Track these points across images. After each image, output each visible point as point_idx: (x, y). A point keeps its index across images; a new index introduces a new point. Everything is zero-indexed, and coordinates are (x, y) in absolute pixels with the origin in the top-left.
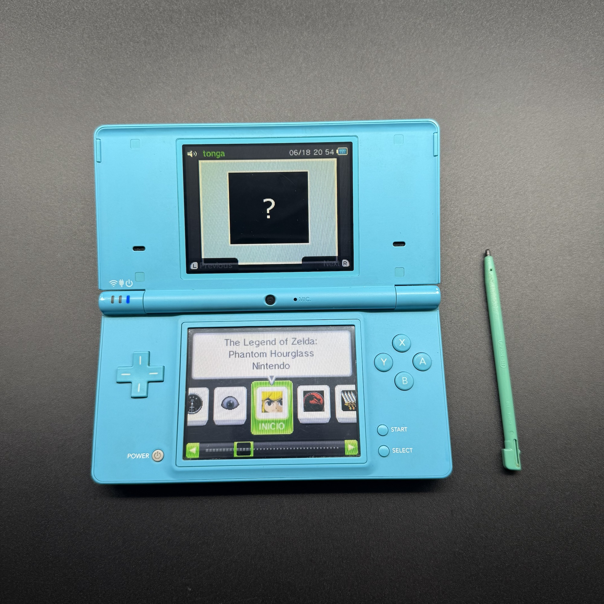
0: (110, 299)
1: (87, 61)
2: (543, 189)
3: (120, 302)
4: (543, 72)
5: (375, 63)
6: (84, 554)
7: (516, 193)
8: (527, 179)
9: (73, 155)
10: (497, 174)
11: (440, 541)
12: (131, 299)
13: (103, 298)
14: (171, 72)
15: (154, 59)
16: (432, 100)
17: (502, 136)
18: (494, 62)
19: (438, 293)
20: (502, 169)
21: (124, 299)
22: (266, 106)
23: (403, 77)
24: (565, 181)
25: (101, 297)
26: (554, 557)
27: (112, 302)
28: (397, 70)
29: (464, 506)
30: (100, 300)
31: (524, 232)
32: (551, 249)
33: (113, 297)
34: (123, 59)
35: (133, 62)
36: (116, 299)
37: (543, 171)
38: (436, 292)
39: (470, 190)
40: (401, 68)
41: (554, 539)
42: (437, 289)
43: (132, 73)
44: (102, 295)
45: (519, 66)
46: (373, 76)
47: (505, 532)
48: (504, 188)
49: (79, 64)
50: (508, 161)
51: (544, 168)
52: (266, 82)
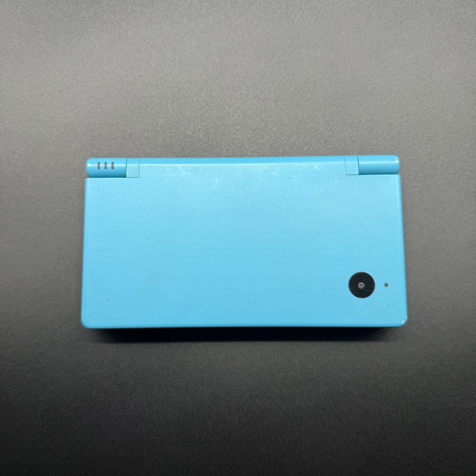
0: (96, 165)
1: (26, 6)
2: (453, 137)
3: (106, 168)
4: (459, 20)
5: (299, 10)
6: (34, 466)
7: (428, 140)
8: (439, 126)
9: (14, 100)
10: (412, 120)
11: (346, 458)
12: (115, 165)
13: (90, 164)
14: (105, 17)
15: (89, 4)
16: (353, 47)
17: (417, 84)
18: (413, 10)
19: (397, 162)
20: (416, 116)
21: (109, 165)
22: (195, 51)
23: (326, 24)
24: (474, 129)
25: (88, 163)
26: (446, 474)
27: (99, 168)
28: (321, 17)
29: (368, 429)
30: (88, 166)
31: (434, 177)
32: (458, 194)
33: (99, 163)
34: (60, 4)
35: (70, 7)
36: (102, 165)
37: (455, 119)
38: (396, 161)
39: (386, 135)
40: (324, 14)
41: (446, 458)
42: (396, 159)
43: (69, 18)
44: (89, 161)
45: (437, 14)
46: (297, 23)
47: (404, 452)
48: (418, 135)
49: (19, 9)
50: (422, 108)
51: (455, 115)
52: (195, 27)
